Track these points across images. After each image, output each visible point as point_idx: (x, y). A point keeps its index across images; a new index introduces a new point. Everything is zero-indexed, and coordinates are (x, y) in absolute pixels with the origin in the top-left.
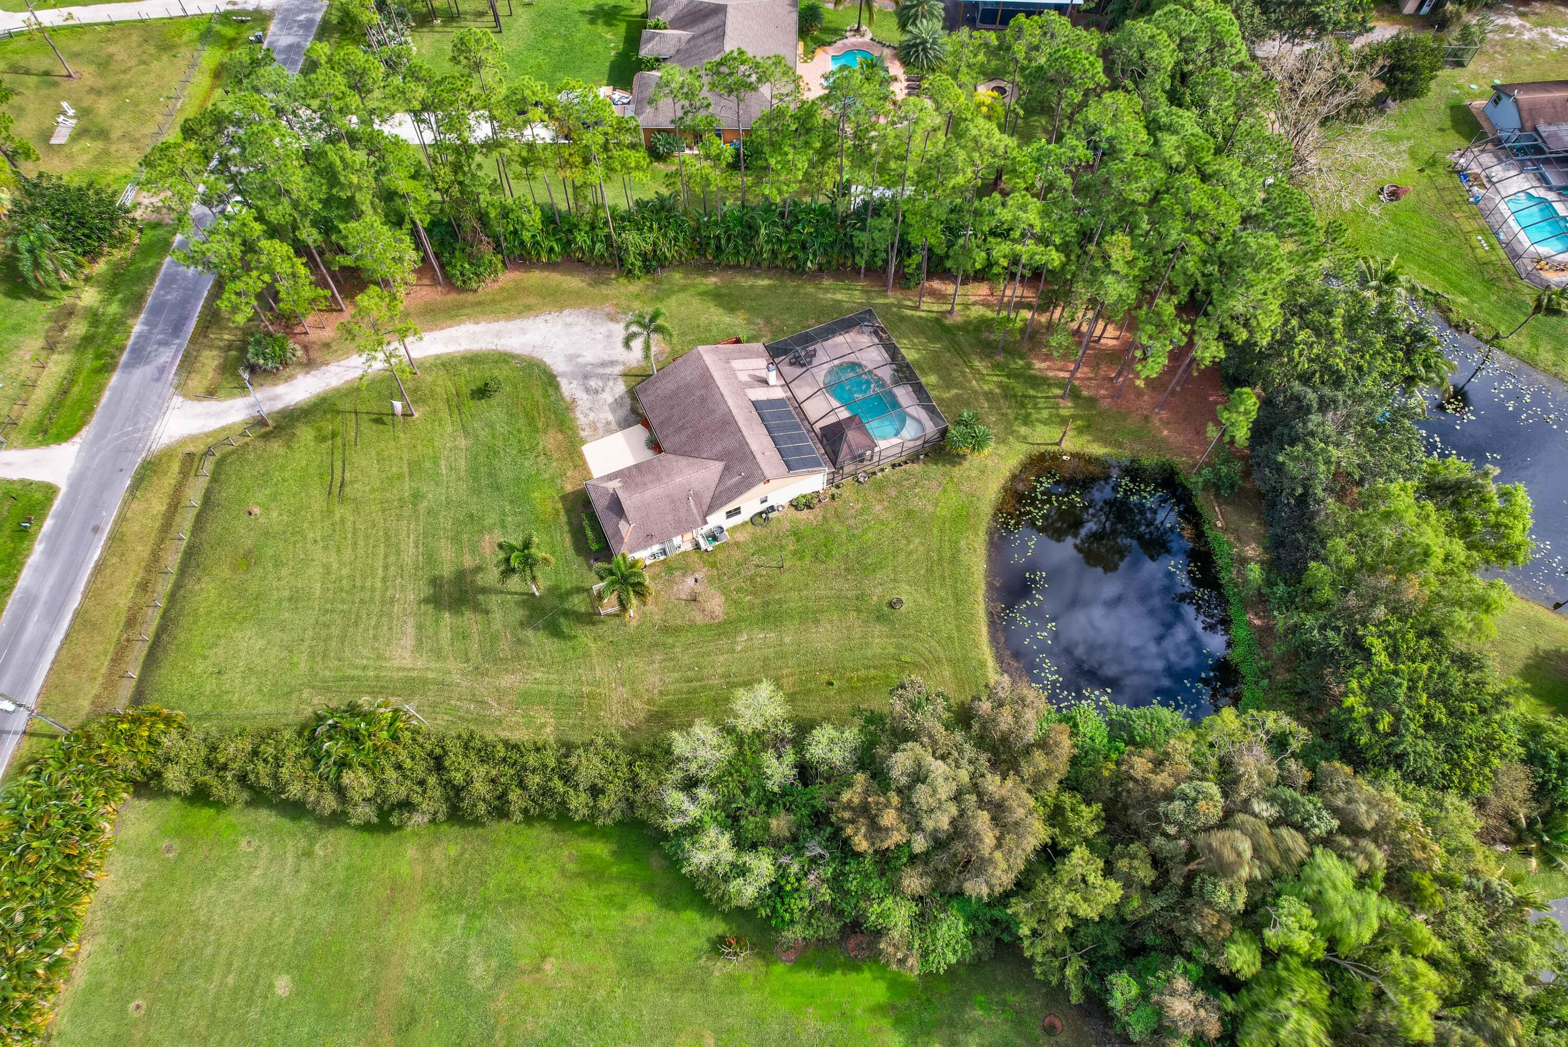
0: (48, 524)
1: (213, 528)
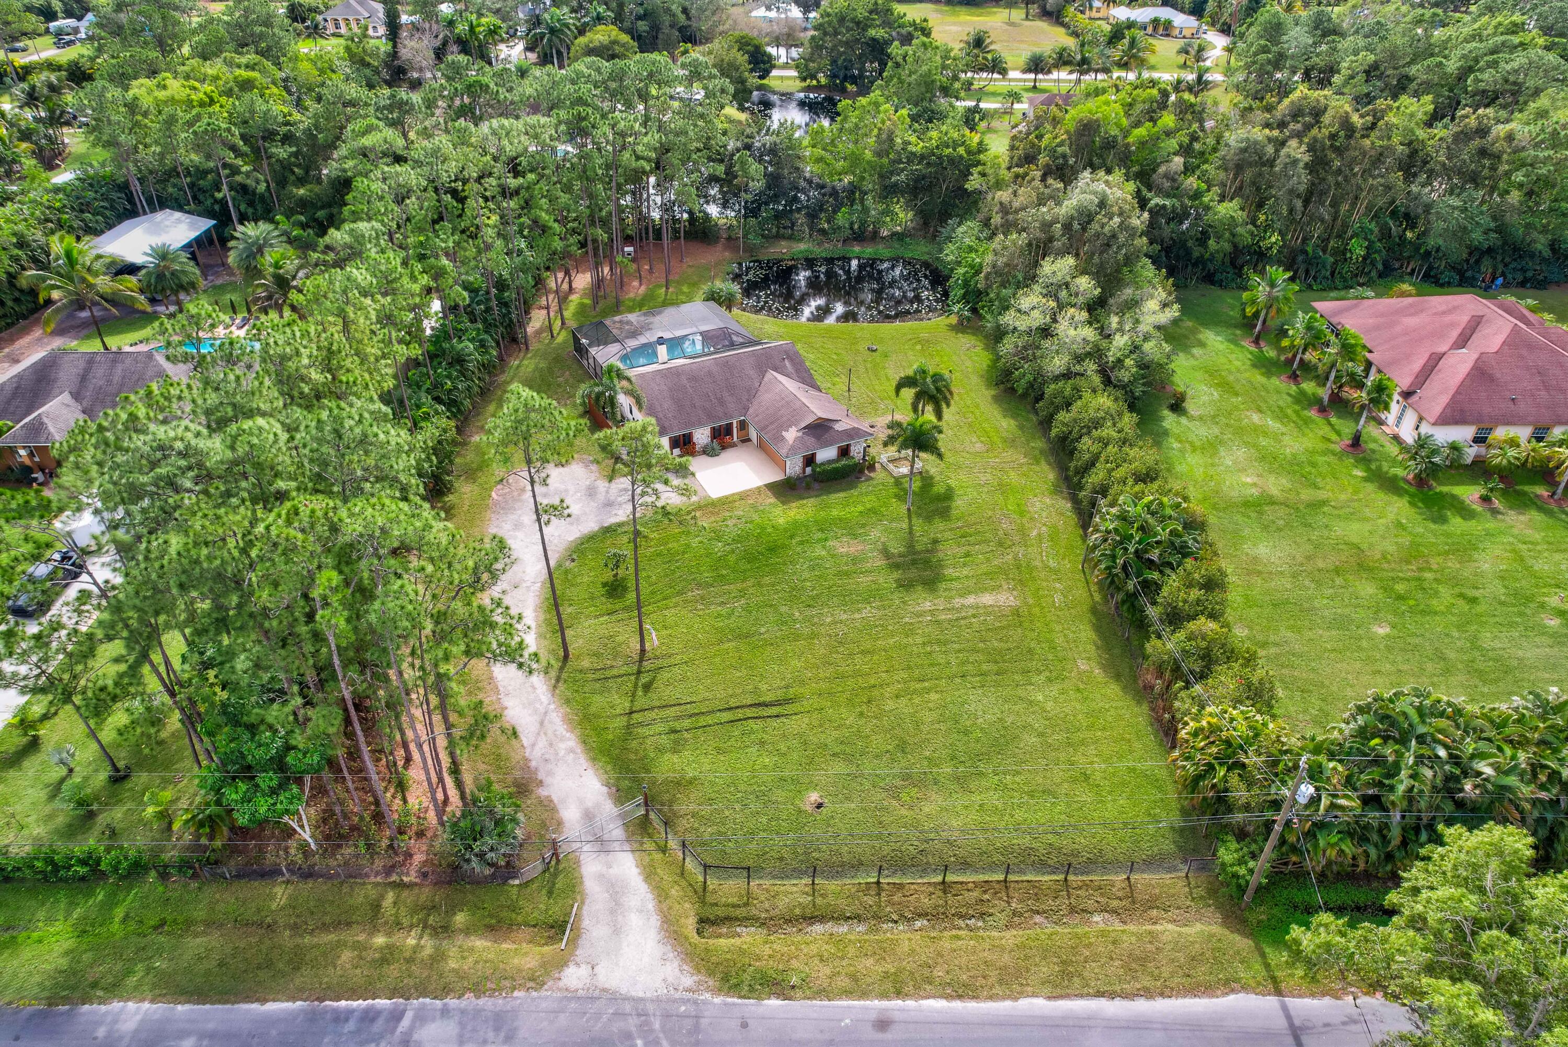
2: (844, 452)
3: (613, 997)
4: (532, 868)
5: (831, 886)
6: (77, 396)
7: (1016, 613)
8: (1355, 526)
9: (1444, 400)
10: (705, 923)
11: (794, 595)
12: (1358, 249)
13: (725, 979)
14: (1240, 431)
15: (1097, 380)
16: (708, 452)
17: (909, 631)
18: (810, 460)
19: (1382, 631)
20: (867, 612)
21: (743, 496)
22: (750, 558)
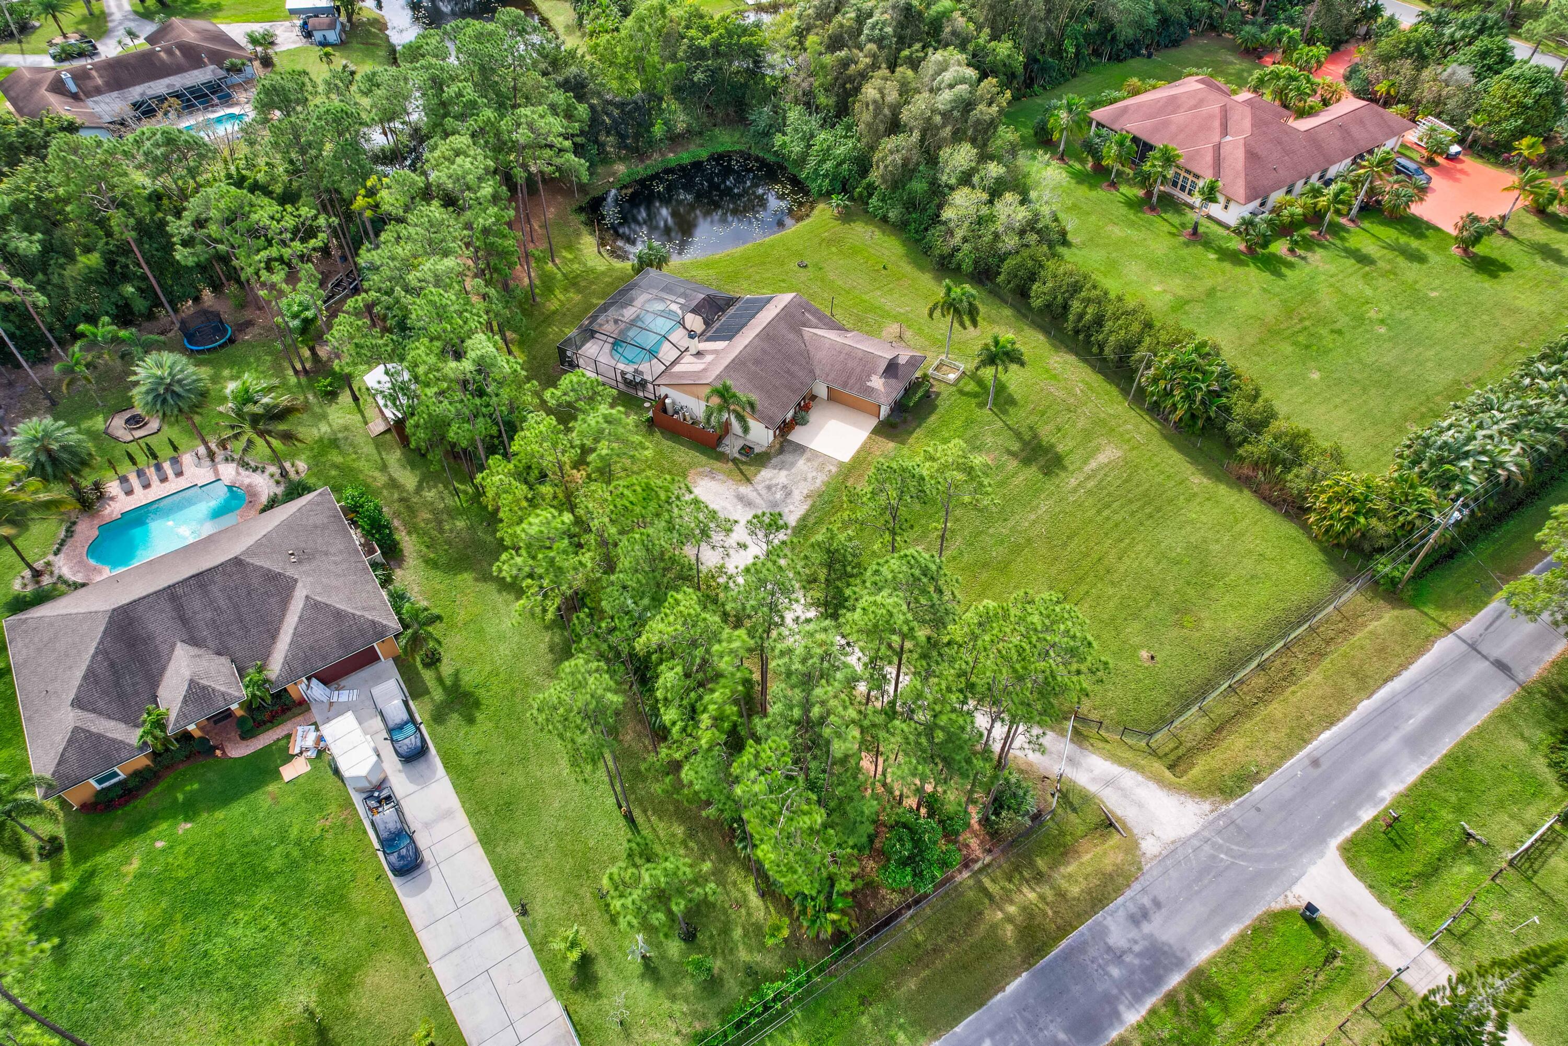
0: (1367, 815)
1: (1198, 671)
3: (1182, 842)
5: (1209, 702)
6: (194, 641)
7: (1127, 460)
9: (1241, 181)
10: (1173, 767)
12: (1070, 48)
13: (1222, 792)
14: (1117, 247)
16: (799, 421)
19: (1316, 375)
20: (1042, 505)
21: (866, 450)
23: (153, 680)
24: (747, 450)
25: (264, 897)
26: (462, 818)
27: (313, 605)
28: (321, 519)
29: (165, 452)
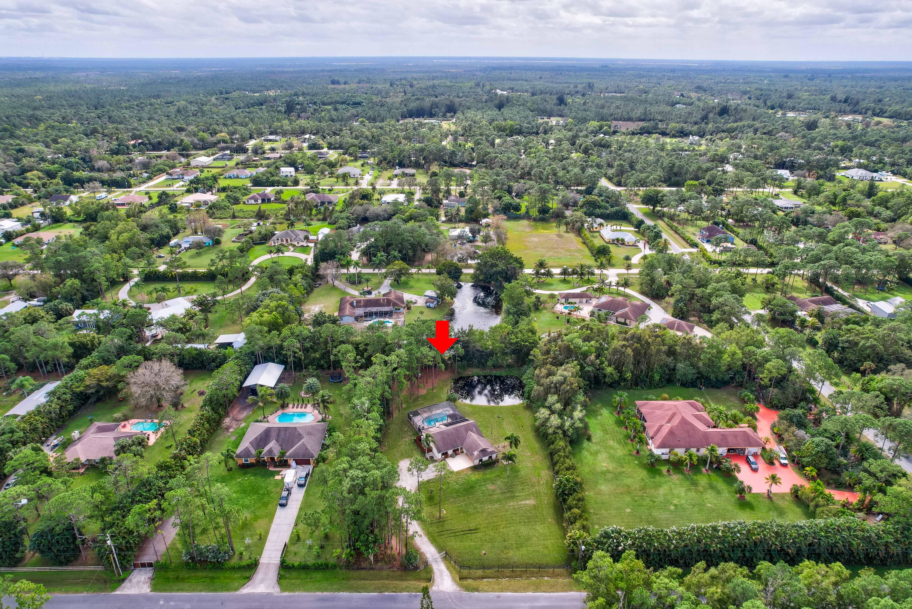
1: (493, 563)
2: (490, 457)
3: (443, 592)
4: (422, 567)
5: (488, 571)
6: (277, 441)
7: (534, 506)
8: (630, 480)
9: (660, 441)
10: (461, 578)
11: (478, 501)
12: (657, 377)
13: (466, 589)
14: (606, 447)
15: (561, 436)
16: (452, 456)
17: (507, 511)
18: (481, 460)
19: (628, 510)
20: (496, 506)
21: (463, 471)
22: (466, 490)
23: (265, 445)
24: (432, 457)
25: (255, 497)
26: (300, 503)
27: (303, 444)
28: (320, 428)
29: (306, 402)
